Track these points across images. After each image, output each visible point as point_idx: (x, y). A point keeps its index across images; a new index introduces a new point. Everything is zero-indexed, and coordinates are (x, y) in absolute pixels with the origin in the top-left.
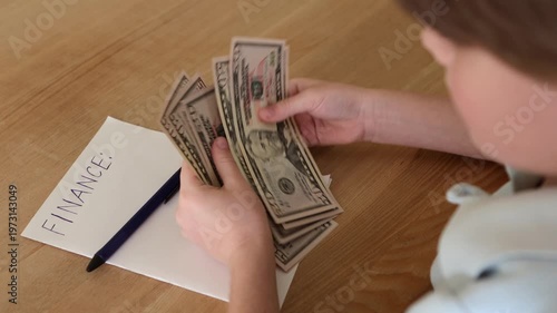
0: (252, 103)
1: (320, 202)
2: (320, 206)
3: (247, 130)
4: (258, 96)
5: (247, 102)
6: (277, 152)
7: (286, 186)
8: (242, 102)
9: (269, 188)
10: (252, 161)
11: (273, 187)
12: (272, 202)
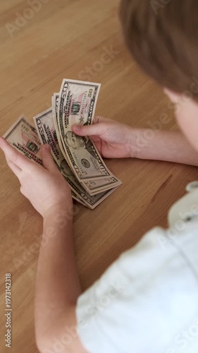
0: (70, 116)
1: (104, 173)
2: (104, 176)
3: (66, 130)
4: (75, 113)
5: (67, 115)
6: (81, 145)
7: (85, 163)
8: (64, 115)
9: (76, 163)
10: (67, 148)
11: (78, 162)
12: (77, 170)
